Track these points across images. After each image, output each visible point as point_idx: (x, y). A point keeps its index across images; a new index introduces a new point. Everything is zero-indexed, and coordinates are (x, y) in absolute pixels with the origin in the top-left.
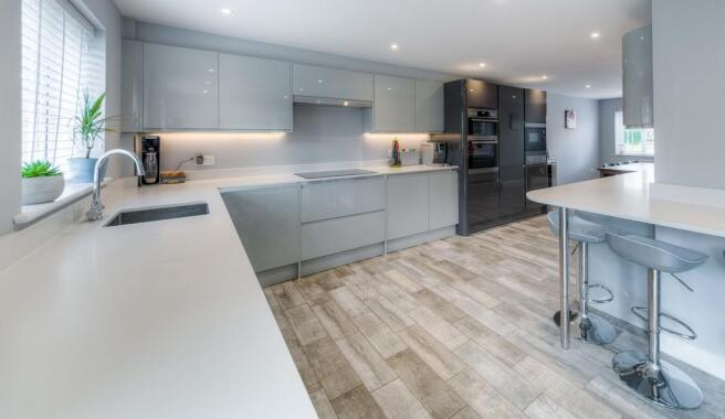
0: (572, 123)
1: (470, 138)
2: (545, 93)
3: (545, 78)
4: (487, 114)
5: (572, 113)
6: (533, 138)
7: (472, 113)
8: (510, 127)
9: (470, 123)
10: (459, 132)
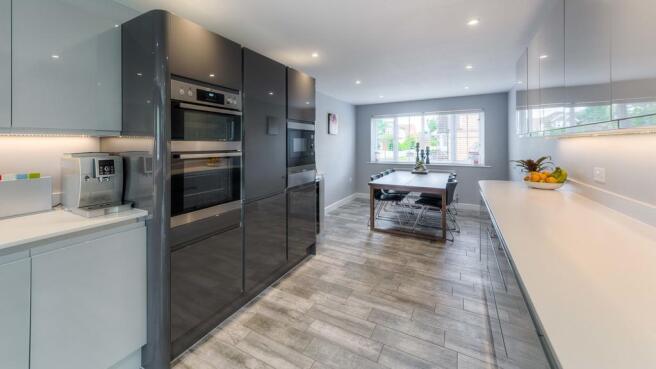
0: (334, 128)
1: (176, 146)
2: (313, 81)
3: (315, 55)
4: (219, 99)
5: (334, 117)
6: (297, 145)
7: (184, 92)
8: (267, 132)
9: (176, 111)
10: (150, 133)
